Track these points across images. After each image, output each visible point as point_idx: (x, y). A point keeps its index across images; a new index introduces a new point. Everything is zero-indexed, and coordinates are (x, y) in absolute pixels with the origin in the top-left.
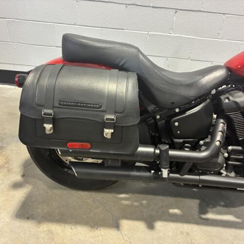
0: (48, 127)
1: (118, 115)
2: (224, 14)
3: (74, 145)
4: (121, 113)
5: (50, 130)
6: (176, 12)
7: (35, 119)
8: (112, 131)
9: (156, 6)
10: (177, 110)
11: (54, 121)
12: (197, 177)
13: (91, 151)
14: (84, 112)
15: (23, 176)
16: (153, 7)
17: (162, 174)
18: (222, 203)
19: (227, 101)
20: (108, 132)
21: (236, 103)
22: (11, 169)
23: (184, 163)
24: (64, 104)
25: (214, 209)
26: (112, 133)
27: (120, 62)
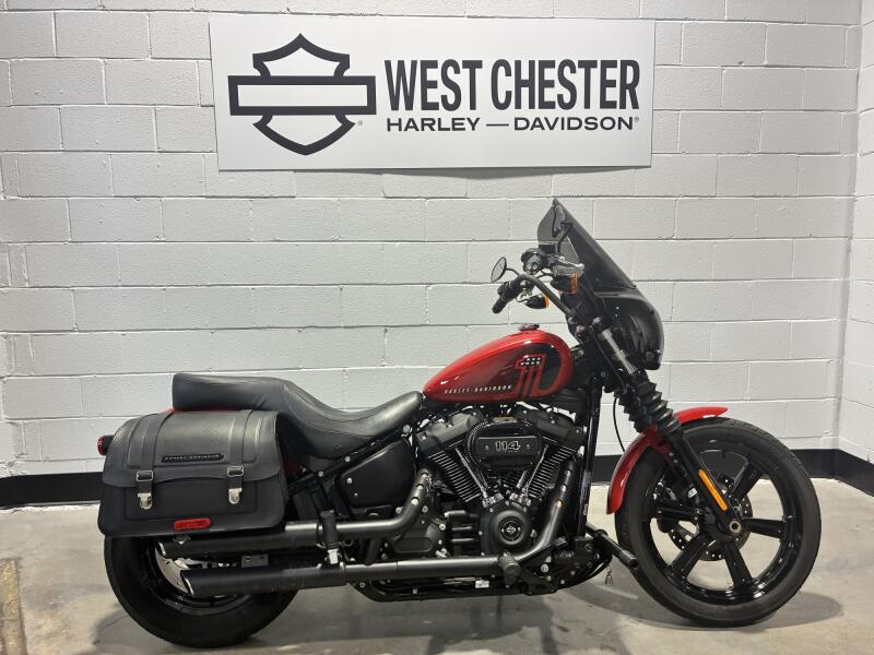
0: (144, 497)
1: (247, 465)
2: (466, 326)
3: (185, 524)
4: (252, 462)
5: (148, 503)
6: (386, 331)
7: (124, 488)
8: (240, 490)
9: (350, 325)
10: (348, 459)
11: (154, 487)
12: (394, 564)
13: (211, 530)
14: (201, 467)
15: (96, 642)
16: (345, 327)
17: (328, 560)
18: (474, 635)
19: (424, 438)
20: (235, 493)
21: (434, 438)
22: (73, 635)
23: (367, 542)
24: (169, 460)
25: (458, 645)
26: (240, 494)
27: (257, 402)
